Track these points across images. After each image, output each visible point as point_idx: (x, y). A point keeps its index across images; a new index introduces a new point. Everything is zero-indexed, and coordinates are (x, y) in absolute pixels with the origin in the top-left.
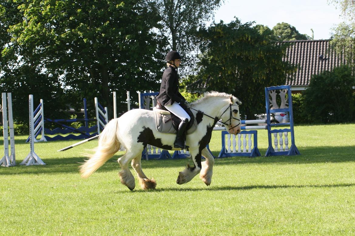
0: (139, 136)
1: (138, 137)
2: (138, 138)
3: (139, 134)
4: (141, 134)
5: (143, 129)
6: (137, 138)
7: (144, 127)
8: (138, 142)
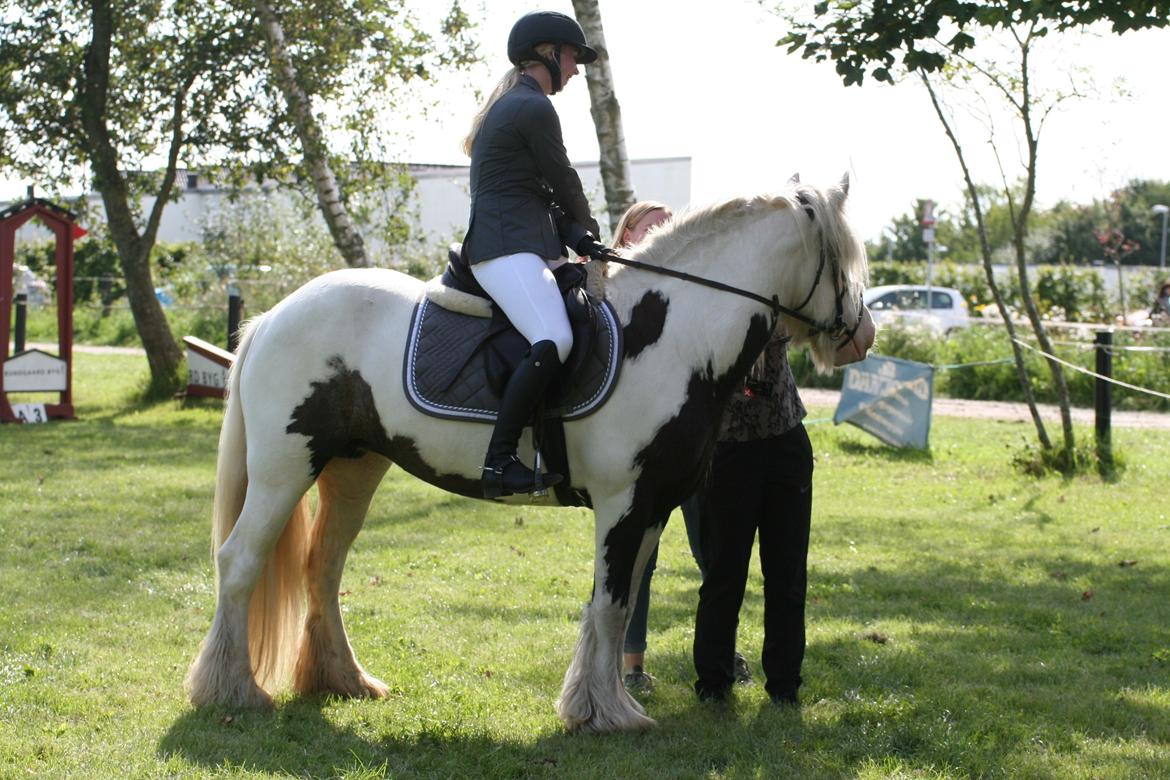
0: (301, 402)
1: (298, 408)
2: (298, 413)
3: (308, 391)
4: (314, 395)
5: (331, 372)
6: (290, 410)
7: (336, 361)
8: (290, 429)
